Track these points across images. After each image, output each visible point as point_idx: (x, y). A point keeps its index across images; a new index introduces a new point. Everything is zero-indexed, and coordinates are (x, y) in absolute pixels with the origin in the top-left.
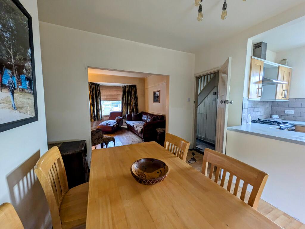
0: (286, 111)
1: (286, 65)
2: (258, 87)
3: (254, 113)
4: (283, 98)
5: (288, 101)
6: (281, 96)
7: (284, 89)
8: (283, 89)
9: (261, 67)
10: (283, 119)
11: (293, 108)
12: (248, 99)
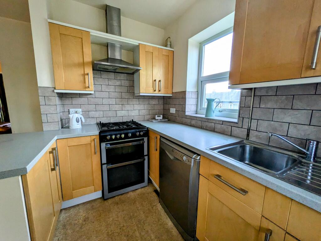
0: (171, 109)
1: (168, 45)
2: (83, 73)
5: (171, 95)
8: (153, 79)
9: (82, 40)
10: (166, 120)
11: (174, 106)
12: (54, 90)
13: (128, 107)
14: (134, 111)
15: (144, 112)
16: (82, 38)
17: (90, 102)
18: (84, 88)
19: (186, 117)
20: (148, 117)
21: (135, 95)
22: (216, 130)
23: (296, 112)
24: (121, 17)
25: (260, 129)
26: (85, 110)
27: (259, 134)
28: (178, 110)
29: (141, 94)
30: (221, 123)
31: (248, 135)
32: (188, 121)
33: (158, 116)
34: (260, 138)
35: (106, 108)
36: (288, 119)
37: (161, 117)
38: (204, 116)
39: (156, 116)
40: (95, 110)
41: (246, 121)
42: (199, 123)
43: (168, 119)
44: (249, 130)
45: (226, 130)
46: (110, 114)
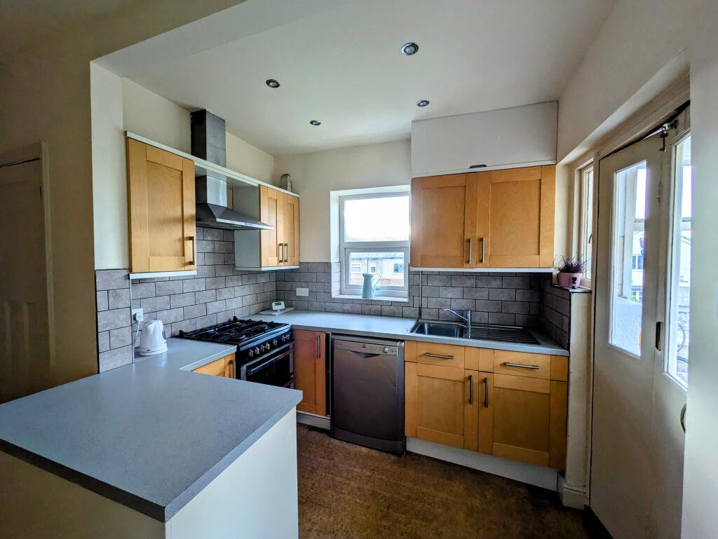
0: (298, 289)
1: (289, 187)
2: (180, 236)
3: (217, 304)
4: (282, 264)
5: (298, 267)
6: (276, 258)
7: (281, 240)
8: (278, 243)
9: (182, 174)
10: (292, 309)
11: (306, 284)
12: (129, 275)
13: (225, 293)
14: (235, 299)
15: (249, 299)
16: (182, 172)
17: (159, 290)
18: (182, 267)
19: (334, 301)
20: (256, 307)
21: (236, 269)
22: (383, 313)
23: (454, 289)
24: (226, 133)
25: (430, 306)
26: (149, 310)
27: (430, 311)
28: (314, 290)
29: (263, 269)
30: (390, 304)
31: (420, 314)
32: (339, 306)
33: (276, 304)
34: (431, 315)
35: (188, 300)
36: (450, 295)
37: (282, 306)
38: (360, 297)
39: (273, 304)
40: (169, 308)
41: (416, 299)
42: (358, 307)
43: (295, 306)
44: (420, 309)
45: (397, 311)
46: (196, 311)
